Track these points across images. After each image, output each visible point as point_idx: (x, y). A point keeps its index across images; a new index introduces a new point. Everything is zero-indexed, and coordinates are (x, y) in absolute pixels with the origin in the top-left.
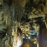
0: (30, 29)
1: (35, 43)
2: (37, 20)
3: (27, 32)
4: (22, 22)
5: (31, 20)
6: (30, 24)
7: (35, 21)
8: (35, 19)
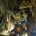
0: (20, 17)
1: (24, 27)
2: (26, 10)
3: (18, 19)
4: (14, 12)
5: (21, 10)
6: (20, 13)
7: (24, 11)
8: (25, 9)
